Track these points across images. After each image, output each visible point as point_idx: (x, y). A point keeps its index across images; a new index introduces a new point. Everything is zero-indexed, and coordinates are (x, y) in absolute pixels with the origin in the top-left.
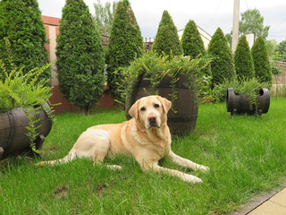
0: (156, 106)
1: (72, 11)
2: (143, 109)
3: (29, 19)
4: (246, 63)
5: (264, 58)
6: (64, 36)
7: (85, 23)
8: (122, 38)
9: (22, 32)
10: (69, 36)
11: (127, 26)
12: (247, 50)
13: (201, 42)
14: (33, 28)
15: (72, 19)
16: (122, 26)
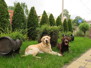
0: (47, 38)
1: (18, 9)
2: (44, 39)
3: (6, 12)
4: (66, 26)
5: (71, 25)
6: (15, 17)
7: (22, 13)
8: (33, 18)
9: (3, 16)
10: (17, 17)
11: (34, 15)
12: (66, 23)
13: (54, 20)
14: (7, 14)
15: (18, 12)
16: (33, 15)
